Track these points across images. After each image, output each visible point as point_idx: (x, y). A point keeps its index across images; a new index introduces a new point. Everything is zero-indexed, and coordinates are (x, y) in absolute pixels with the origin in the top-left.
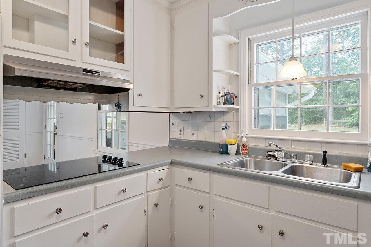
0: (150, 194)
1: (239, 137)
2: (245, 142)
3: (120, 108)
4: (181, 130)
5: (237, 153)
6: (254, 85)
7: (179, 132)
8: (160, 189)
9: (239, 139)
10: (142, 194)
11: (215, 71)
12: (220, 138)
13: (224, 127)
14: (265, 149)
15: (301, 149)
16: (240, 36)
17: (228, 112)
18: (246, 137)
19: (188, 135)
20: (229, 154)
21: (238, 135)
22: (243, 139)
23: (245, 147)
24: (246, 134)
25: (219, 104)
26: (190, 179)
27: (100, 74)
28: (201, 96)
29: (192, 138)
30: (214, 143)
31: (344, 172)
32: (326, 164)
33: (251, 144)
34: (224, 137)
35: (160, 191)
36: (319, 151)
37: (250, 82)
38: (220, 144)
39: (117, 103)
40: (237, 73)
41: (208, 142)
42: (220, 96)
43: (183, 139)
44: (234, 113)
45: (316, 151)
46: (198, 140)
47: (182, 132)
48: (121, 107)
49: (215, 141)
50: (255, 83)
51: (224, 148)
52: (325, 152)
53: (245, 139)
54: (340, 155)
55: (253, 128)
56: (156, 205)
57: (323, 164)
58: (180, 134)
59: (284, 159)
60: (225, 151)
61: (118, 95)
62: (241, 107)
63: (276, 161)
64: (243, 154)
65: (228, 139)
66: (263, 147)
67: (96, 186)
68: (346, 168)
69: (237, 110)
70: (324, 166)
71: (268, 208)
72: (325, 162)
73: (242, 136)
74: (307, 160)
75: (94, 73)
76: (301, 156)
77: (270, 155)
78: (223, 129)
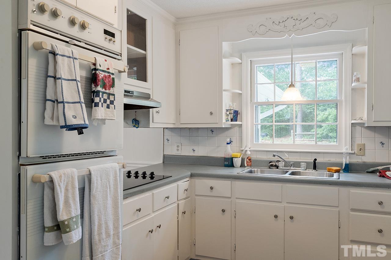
0: (180, 202)
1: (243, 150)
2: (249, 155)
3: (138, 125)
4: (178, 146)
5: (242, 165)
6: (256, 103)
7: (176, 148)
8: (185, 199)
9: (243, 152)
10: (175, 202)
11: (225, 90)
12: (225, 152)
13: (229, 142)
14: (267, 161)
15: (297, 159)
16: (242, 57)
17: (231, 128)
18: (250, 151)
19: (186, 151)
20: (234, 167)
21: (241, 149)
22: (247, 152)
23: (250, 160)
24: (249, 148)
25: (227, 121)
26: (212, 188)
27: (133, 94)
28: (211, 113)
29: (191, 154)
30: (217, 157)
31: (329, 173)
32: (315, 169)
33: (254, 157)
34: (229, 151)
35: (185, 201)
36: (310, 160)
37: (251, 101)
38: (225, 158)
39: (134, 119)
40: (240, 92)
41: (211, 157)
42: (228, 113)
43: (181, 155)
44: (237, 129)
45: (308, 160)
46: (199, 155)
47: (180, 148)
48: (139, 123)
49: (218, 156)
50: (255, 101)
51: (230, 161)
52: (315, 160)
53: (249, 153)
54: (325, 161)
55: (254, 143)
56: (184, 213)
57: (314, 169)
58: (178, 150)
59: (284, 168)
60: (230, 164)
61: (136, 112)
62: (244, 123)
63: (278, 170)
64: (248, 166)
65: (233, 153)
66: (265, 159)
67: (153, 193)
68: (329, 170)
69: (240, 126)
70: (314, 170)
71: (281, 201)
72: (315, 168)
73: (246, 149)
74: (302, 167)
75: (130, 93)
76: (297, 164)
77: (272, 165)
78: (228, 144)
